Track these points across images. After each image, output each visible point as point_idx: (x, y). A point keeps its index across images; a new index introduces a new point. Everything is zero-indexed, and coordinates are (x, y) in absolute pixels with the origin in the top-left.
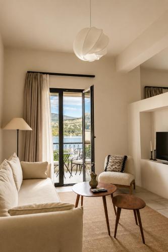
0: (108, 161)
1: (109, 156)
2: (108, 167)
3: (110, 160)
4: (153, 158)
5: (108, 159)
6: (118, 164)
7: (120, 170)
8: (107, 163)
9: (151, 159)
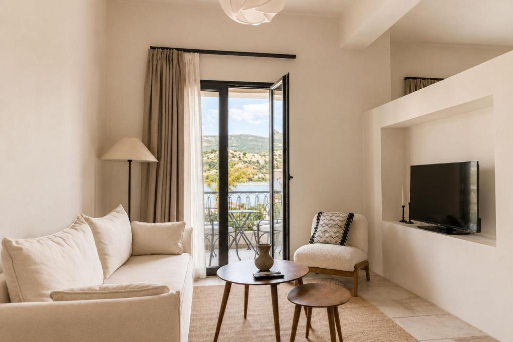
0: (318, 223)
1: (320, 214)
2: (316, 236)
3: (321, 222)
4: (407, 218)
5: (318, 219)
6: (335, 230)
7: (339, 241)
8: (316, 228)
9: (403, 221)
